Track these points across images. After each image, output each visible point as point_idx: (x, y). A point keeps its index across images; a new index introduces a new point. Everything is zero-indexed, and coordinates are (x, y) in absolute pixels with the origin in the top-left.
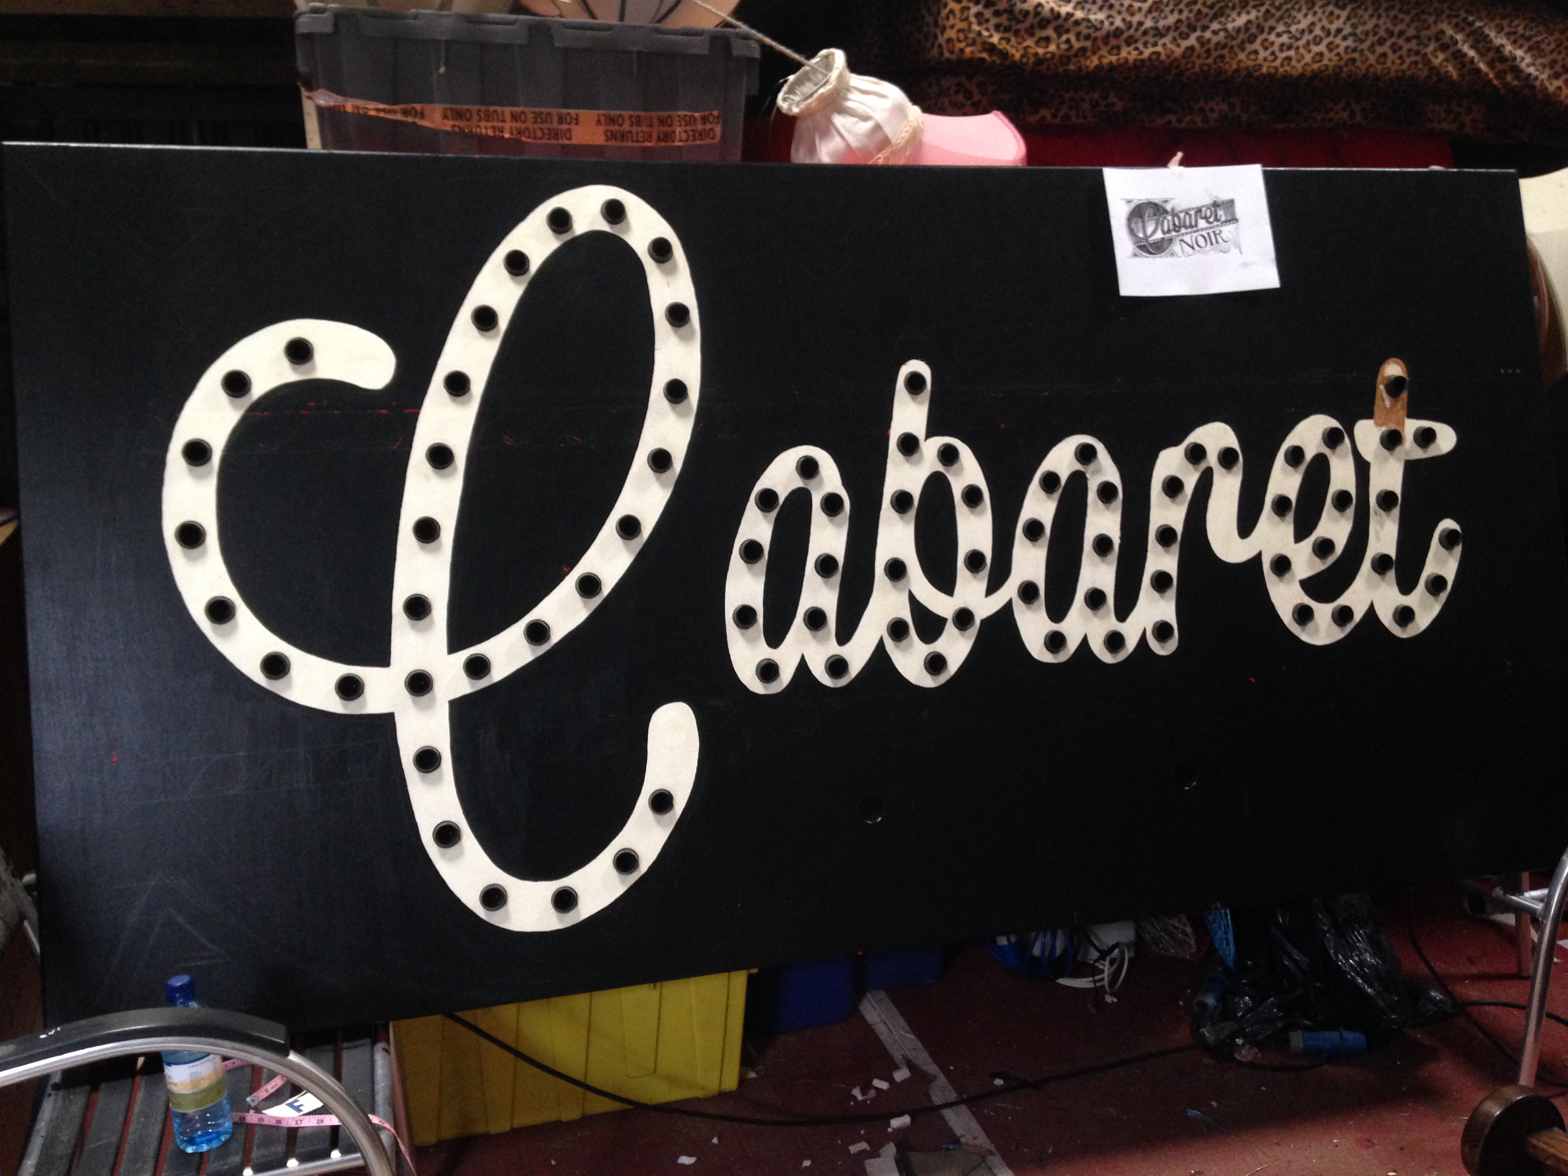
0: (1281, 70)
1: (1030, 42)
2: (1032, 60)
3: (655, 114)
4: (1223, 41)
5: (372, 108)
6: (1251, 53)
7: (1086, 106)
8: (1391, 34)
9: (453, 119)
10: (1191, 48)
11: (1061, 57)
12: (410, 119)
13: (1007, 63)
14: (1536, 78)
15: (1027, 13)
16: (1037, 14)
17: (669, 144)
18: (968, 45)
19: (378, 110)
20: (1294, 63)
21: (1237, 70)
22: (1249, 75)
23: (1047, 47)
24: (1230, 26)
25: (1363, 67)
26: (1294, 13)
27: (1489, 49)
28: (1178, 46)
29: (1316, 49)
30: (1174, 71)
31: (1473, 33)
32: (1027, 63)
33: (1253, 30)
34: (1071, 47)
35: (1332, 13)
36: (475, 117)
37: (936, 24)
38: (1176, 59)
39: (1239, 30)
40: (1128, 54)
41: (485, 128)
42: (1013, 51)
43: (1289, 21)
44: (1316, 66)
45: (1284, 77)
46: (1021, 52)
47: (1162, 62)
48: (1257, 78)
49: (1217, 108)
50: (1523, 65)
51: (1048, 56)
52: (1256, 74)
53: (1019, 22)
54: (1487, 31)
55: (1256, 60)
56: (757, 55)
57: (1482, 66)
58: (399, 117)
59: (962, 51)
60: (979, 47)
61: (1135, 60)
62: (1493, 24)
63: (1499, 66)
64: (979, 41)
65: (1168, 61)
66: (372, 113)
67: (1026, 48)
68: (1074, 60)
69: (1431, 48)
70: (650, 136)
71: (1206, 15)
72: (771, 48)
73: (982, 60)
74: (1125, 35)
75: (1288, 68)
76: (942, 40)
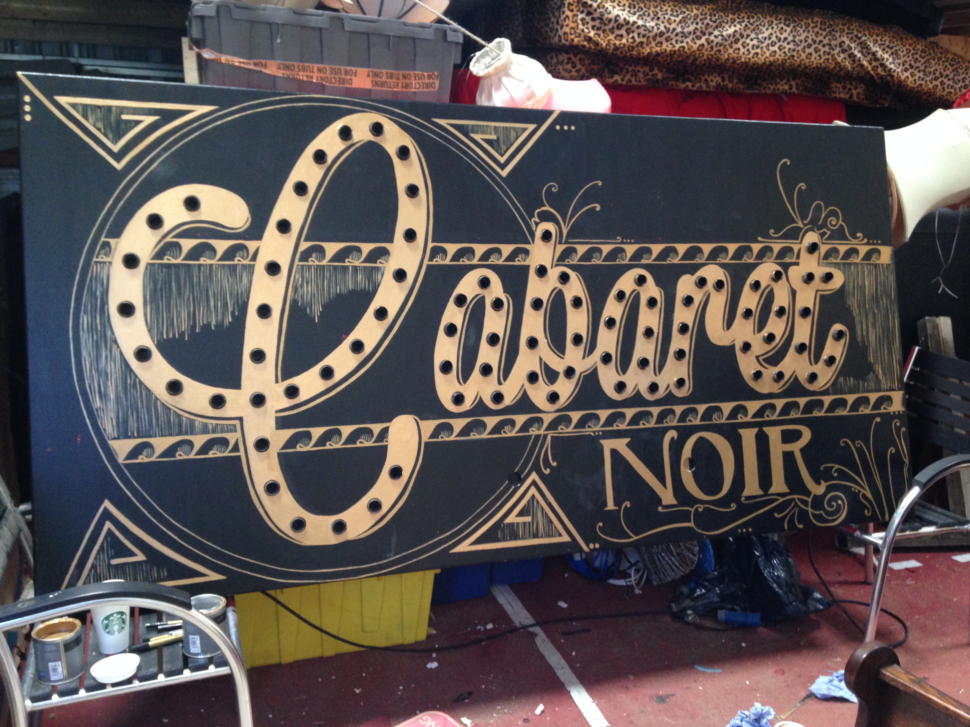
0: (752, 60)
1: (611, 37)
2: (612, 47)
3: (401, 72)
4: (721, 42)
5: (236, 61)
6: (736, 49)
7: (641, 75)
8: (815, 42)
9: (284, 70)
10: (703, 45)
11: (629, 47)
12: (258, 69)
13: (598, 48)
14: (895, 71)
15: (610, 20)
16: (616, 21)
17: (409, 90)
18: (576, 37)
19: (240, 62)
20: (759, 56)
21: (727, 59)
22: (734, 62)
23: (621, 40)
24: (725, 33)
25: (798, 60)
26: (761, 27)
27: (869, 53)
28: (695, 43)
29: (772, 49)
30: (692, 58)
31: (861, 43)
32: (609, 49)
33: (738, 36)
34: (635, 41)
35: (782, 28)
36: (296, 69)
37: (558, 23)
38: (694, 51)
39: (729, 36)
40: (667, 47)
41: (302, 76)
42: (602, 42)
43: (758, 32)
44: (772, 59)
45: (754, 64)
46: (606, 42)
47: (686, 52)
48: (738, 64)
49: (715, 80)
50: (888, 64)
51: (622, 46)
52: (738, 62)
53: (605, 25)
54: (868, 43)
55: (738, 54)
56: (461, 40)
57: (865, 63)
58: (252, 67)
59: (572, 40)
60: (582, 38)
61: (671, 51)
62: (872, 39)
63: (874, 63)
64: (582, 35)
65: (689, 52)
66: (237, 64)
67: (609, 41)
68: (636, 49)
69: (836, 52)
70: (397, 85)
71: (712, 26)
72: (469, 37)
73: (584, 46)
74: (666, 36)
75: (756, 59)
76: (561, 32)
